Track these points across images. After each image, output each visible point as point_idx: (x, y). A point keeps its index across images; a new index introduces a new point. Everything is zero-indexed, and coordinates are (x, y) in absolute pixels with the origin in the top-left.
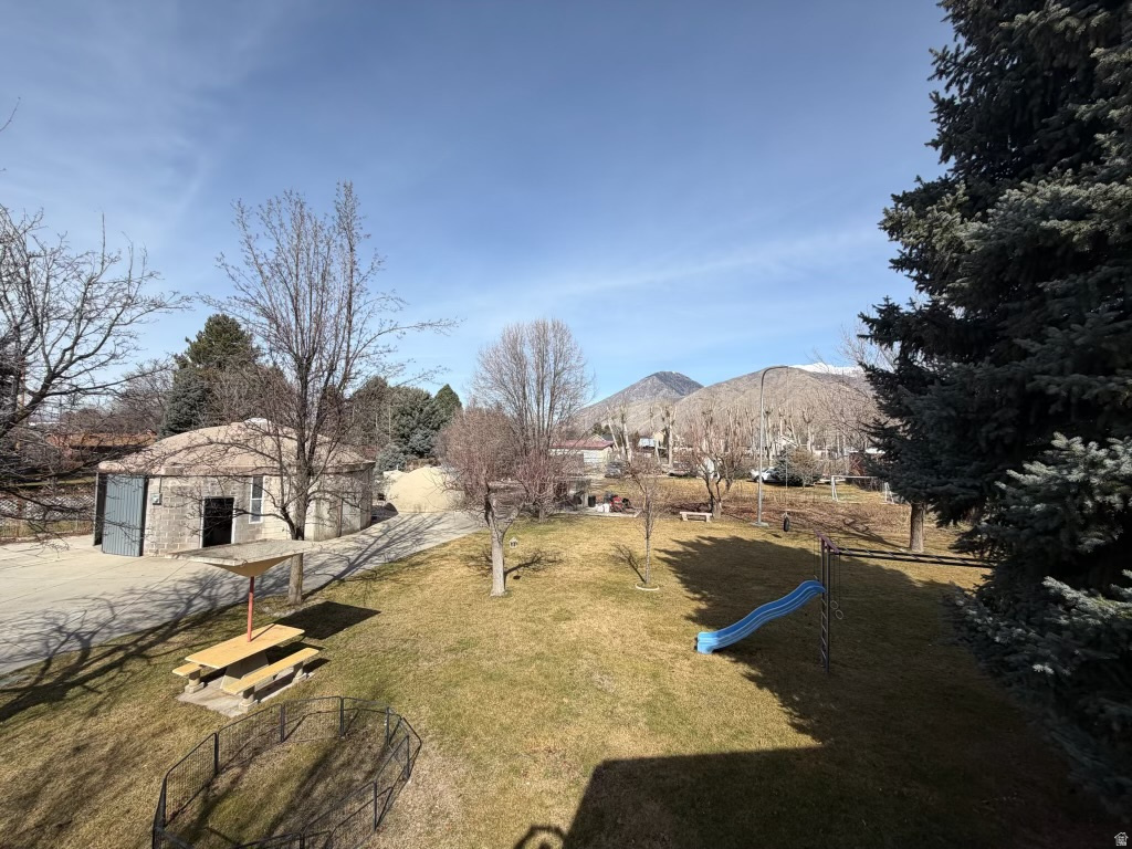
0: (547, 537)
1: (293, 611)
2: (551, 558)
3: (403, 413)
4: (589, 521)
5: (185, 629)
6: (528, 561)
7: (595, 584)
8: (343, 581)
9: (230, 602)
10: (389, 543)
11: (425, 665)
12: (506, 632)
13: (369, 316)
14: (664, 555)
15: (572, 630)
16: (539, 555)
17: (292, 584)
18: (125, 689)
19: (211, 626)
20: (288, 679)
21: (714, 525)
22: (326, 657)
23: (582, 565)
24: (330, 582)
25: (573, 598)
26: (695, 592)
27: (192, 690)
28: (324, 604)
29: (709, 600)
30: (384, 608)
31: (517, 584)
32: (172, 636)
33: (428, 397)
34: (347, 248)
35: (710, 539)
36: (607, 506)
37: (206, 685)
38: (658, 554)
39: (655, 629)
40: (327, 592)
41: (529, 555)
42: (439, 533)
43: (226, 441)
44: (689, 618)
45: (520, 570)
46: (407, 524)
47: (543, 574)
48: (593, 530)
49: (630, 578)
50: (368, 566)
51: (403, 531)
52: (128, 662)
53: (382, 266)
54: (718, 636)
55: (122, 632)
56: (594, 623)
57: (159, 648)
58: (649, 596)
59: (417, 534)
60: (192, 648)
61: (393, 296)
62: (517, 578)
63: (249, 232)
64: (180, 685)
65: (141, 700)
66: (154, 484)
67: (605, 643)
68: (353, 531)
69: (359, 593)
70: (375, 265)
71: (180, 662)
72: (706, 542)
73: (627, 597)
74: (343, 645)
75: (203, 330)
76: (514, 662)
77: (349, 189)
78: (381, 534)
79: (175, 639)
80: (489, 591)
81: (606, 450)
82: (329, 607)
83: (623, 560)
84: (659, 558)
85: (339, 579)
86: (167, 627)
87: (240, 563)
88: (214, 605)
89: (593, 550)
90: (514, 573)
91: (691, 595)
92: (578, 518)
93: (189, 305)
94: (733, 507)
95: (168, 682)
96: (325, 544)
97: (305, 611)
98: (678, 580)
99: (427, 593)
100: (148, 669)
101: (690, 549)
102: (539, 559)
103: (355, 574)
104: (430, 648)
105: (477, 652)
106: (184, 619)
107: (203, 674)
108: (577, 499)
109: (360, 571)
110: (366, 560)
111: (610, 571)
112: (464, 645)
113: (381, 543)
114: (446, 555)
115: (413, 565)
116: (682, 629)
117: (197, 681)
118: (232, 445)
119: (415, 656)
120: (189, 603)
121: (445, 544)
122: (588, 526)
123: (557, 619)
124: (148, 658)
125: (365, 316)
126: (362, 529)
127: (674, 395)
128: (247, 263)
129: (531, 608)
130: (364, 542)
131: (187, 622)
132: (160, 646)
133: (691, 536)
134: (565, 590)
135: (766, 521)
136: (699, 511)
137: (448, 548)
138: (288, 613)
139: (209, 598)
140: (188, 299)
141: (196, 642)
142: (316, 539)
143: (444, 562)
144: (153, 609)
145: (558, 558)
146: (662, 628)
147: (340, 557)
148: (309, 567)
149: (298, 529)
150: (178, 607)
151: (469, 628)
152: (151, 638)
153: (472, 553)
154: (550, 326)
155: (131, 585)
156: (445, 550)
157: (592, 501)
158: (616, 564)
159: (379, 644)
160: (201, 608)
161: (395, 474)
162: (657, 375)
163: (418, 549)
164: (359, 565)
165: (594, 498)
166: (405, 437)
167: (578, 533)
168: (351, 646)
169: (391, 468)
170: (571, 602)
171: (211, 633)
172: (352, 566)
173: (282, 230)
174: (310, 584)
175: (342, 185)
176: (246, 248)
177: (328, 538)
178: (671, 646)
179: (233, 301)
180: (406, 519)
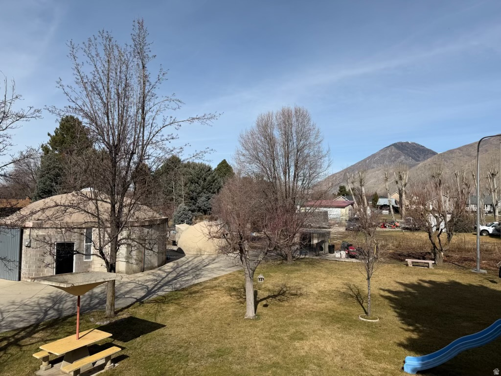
0: (292, 276)
1: (108, 322)
2: (293, 292)
3: (192, 181)
4: (327, 264)
5: (43, 329)
6: (276, 294)
7: (326, 313)
8: (142, 303)
9: (70, 313)
10: (176, 276)
11: (192, 364)
12: (253, 345)
13: (156, 114)
14: (387, 294)
15: (303, 347)
16: (285, 289)
17: (108, 303)
18: (7, 364)
19: (58, 328)
20: (102, 367)
21: (436, 271)
22: (128, 354)
23: (317, 299)
24: (134, 303)
25: (307, 323)
26: (409, 325)
27: (44, 369)
28: (128, 318)
29: (420, 331)
30: (168, 323)
31: (265, 311)
32: (35, 333)
33: (210, 169)
34: (141, 67)
35: (430, 282)
36: (344, 253)
37: (52, 366)
38: (382, 293)
39: (371, 351)
40: (131, 310)
41: (277, 289)
42: (212, 270)
43: (66, 204)
44: (400, 345)
45: (269, 300)
46: (190, 264)
47: (286, 304)
48: (330, 271)
49: (355, 310)
50: (161, 293)
51: (187, 268)
52: (9, 348)
53: (166, 76)
54: (422, 360)
55: (7, 329)
56: (321, 344)
57: (27, 341)
58: (369, 325)
59: (197, 270)
60: (45, 341)
61: (173, 98)
62: (266, 306)
63: (78, 61)
64: (38, 365)
65: (15, 372)
66: (27, 232)
67: (328, 359)
68: (152, 268)
69: (152, 311)
70: (161, 76)
71: (38, 350)
72: (426, 285)
73: (351, 326)
74: (139, 347)
75: (58, 127)
76: (256, 368)
77: (141, 25)
78: (171, 270)
79: (36, 335)
80: (244, 314)
81: (347, 208)
82: (132, 320)
83: (352, 296)
84: (382, 296)
85: (140, 301)
86: (32, 328)
87: (70, 286)
88: (60, 314)
89: (328, 287)
90: (264, 302)
91: (405, 327)
92: (318, 261)
93: (40, 115)
94: (456, 256)
95: (31, 362)
96: (132, 277)
97: (116, 322)
98: (396, 314)
99: (199, 314)
100: (20, 353)
101: (410, 290)
102: (284, 292)
103: (150, 299)
104: (197, 353)
105: (230, 359)
106: (42, 323)
107: (51, 359)
108: (320, 247)
109: (155, 296)
110: (159, 288)
111: (340, 304)
112: (221, 353)
113: (171, 276)
114: (216, 286)
115: (191, 293)
116: (393, 353)
117: (47, 363)
118: (70, 206)
119: (186, 358)
120: (46, 313)
121: (216, 279)
122: (327, 268)
123: (293, 338)
124: (20, 346)
125: (154, 114)
126: (159, 266)
127: (410, 161)
128: (77, 83)
129: (273, 330)
130: (159, 276)
131: (44, 325)
132: (27, 339)
133: (413, 279)
134: (302, 317)
135: (486, 269)
136: (424, 259)
137: (218, 281)
138: (105, 323)
139: (58, 310)
140: (39, 111)
141: (48, 338)
142: (127, 273)
143: (214, 292)
144: (25, 315)
145: (299, 292)
146: (377, 351)
147: (142, 286)
148: (121, 292)
149: (111, 265)
150: (39, 315)
151: (226, 341)
152: (23, 333)
153: (235, 286)
154: (293, 113)
155: (13, 299)
156: (215, 283)
157: (332, 249)
158: (346, 299)
159: (162, 348)
160: (53, 316)
161: (183, 227)
162: (395, 145)
163: (196, 282)
164: (154, 292)
165: (333, 246)
166: (194, 199)
167: (318, 274)
168: (144, 348)
169: (183, 222)
170: (306, 326)
171: (57, 333)
172: (150, 292)
173: (98, 58)
174: (120, 304)
175: (136, 22)
176: (76, 72)
177: (135, 272)
178: (383, 365)
179: (69, 109)
180: (190, 259)
